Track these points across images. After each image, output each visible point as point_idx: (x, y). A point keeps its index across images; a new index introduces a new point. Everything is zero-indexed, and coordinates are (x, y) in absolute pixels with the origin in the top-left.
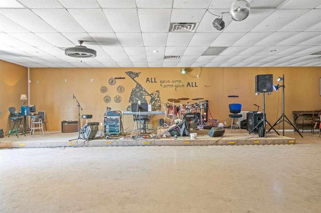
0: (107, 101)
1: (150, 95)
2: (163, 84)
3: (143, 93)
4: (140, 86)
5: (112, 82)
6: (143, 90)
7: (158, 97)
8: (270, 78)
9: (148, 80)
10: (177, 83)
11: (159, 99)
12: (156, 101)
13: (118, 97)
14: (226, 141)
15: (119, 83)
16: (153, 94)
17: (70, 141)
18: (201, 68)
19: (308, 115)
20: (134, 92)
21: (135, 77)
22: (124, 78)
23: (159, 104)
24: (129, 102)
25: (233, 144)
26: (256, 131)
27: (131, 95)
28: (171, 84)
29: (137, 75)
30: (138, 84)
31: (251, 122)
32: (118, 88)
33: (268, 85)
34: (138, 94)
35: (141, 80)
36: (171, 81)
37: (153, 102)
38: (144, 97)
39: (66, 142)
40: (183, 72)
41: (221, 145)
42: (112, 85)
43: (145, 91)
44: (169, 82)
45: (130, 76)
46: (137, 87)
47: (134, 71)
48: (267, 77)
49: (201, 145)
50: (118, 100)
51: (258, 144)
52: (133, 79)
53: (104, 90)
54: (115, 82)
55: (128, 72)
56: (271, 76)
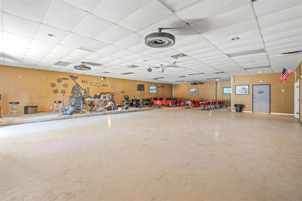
0: (55, 92)
1: (84, 90)
2: (91, 84)
3: (80, 89)
4: (78, 84)
5: (59, 81)
6: (80, 87)
7: (88, 91)
8: (143, 86)
9: (83, 81)
10: (98, 84)
11: (89, 92)
12: (87, 93)
13: (63, 90)
14: (132, 110)
15: (64, 82)
16: (86, 89)
17: (59, 116)
18: (110, 78)
19: (148, 100)
20: (74, 88)
21: (75, 79)
22: (68, 79)
23: (89, 95)
24: (71, 93)
25: (134, 112)
26: (137, 106)
27: (72, 89)
28: (95, 84)
29: (76, 78)
30: (77, 83)
31: (134, 103)
32: (63, 85)
33: (143, 88)
34: (77, 89)
35: (79, 81)
36: (95, 83)
37: (86, 94)
38: (80, 91)
39: (57, 117)
40: (102, 79)
41: (131, 112)
42: (59, 82)
43: (81, 88)
44: (94, 83)
45: (72, 78)
46: (76, 85)
47: (74, 76)
48: (142, 85)
49: (124, 113)
50: (63, 92)
51: (142, 111)
52: (74, 80)
53: (53, 85)
54: (62, 81)
55: (71, 76)
56: (143, 85)
